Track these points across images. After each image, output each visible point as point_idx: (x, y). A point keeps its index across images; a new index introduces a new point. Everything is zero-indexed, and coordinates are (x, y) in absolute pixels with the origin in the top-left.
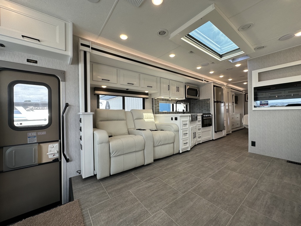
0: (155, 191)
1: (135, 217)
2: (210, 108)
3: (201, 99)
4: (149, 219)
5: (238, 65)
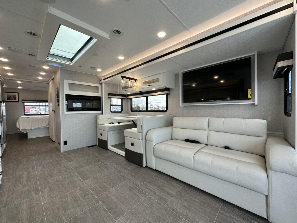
5: (46, 68)
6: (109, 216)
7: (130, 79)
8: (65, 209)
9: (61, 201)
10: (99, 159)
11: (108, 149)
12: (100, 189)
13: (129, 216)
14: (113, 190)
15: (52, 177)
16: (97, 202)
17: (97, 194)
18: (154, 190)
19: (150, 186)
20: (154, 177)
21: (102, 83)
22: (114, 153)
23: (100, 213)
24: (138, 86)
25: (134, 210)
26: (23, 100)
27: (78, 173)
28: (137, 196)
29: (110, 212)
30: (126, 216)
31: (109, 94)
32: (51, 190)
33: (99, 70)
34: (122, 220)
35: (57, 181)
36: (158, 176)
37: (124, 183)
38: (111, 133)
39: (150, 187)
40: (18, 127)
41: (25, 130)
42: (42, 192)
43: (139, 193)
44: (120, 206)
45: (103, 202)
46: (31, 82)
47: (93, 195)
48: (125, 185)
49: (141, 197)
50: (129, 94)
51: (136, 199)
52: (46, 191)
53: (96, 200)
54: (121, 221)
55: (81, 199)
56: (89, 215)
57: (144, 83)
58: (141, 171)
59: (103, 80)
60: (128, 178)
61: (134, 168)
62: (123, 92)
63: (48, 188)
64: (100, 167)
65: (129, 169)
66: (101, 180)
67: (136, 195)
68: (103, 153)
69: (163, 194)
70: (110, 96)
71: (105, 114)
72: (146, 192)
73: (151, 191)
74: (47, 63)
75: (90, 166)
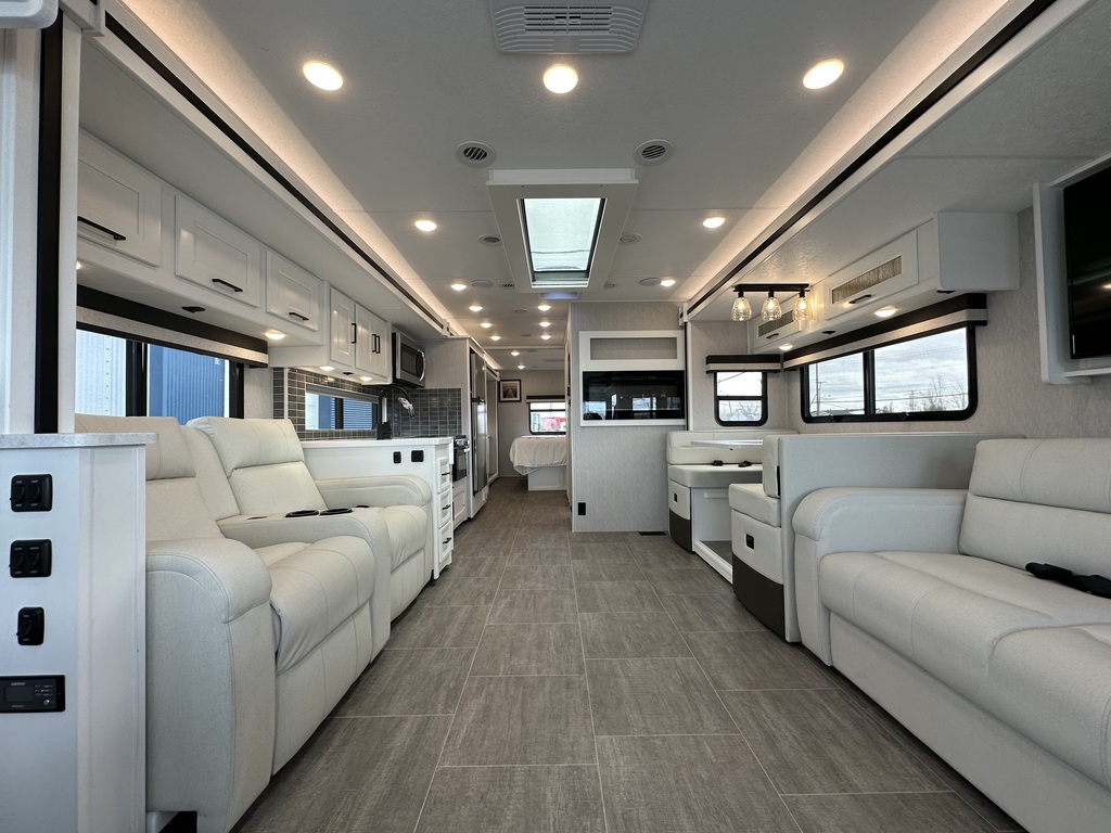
0: (515, 711)
1: (571, 805)
2: (460, 418)
3: (428, 386)
4: (603, 776)
5: (544, 308)
6: (586, 716)
7: (772, 289)
8: (513, 652)
9: (515, 634)
10: (650, 571)
11: (694, 553)
12: (604, 648)
13: (633, 747)
14: (635, 665)
15: (525, 580)
16: (581, 671)
17: (591, 653)
18: (774, 729)
19: (770, 712)
20: (809, 691)
21: (686, 323)
22: (706, 567)
23: (571, 696)
24: (813, 313)
25: (658, 742)
26: (528, 397)
27: (579, 591)
28: (699, 714)
29: (594, 711)
30: (626, 742)
31: (711, 359)
32: (511, 605)
33: (667, 283)
34: (612, 743)
35: (530, 592)
36: (836, 695)
37: (683, 662)
38: (706, 495)
39: (766, 713)
40: (512, 459)
41: (522, 467)
42: (496, 603)
43: (710, 710)
44: (628, 709)
45: (593, 679)
46: (534, 350)
47: (580, 651)
48: (677, 667)
49: (707, 723)
50: (786, 348)
51: (688, 719)
52: (504, 603)
53: (579, 666)
54: (608, 745)
55: (552, 648)
56: (547, 689)
57: (838, 293)
58: (766, 653)
59: (689, 312)
60: (705, 652)
61: (747, 633)
62: (763, 346)
63: (508, 600)
64: (639, 593)
65: (727, 628)
66: (621, 628)
67: (697, 710)
68: (673, 560)
69: (806, 759)
70: (713, 367)
71: (696, 430)
72: (737, 720)
73: (759, 725)
74: (542, 295)
75: (617, 582)
